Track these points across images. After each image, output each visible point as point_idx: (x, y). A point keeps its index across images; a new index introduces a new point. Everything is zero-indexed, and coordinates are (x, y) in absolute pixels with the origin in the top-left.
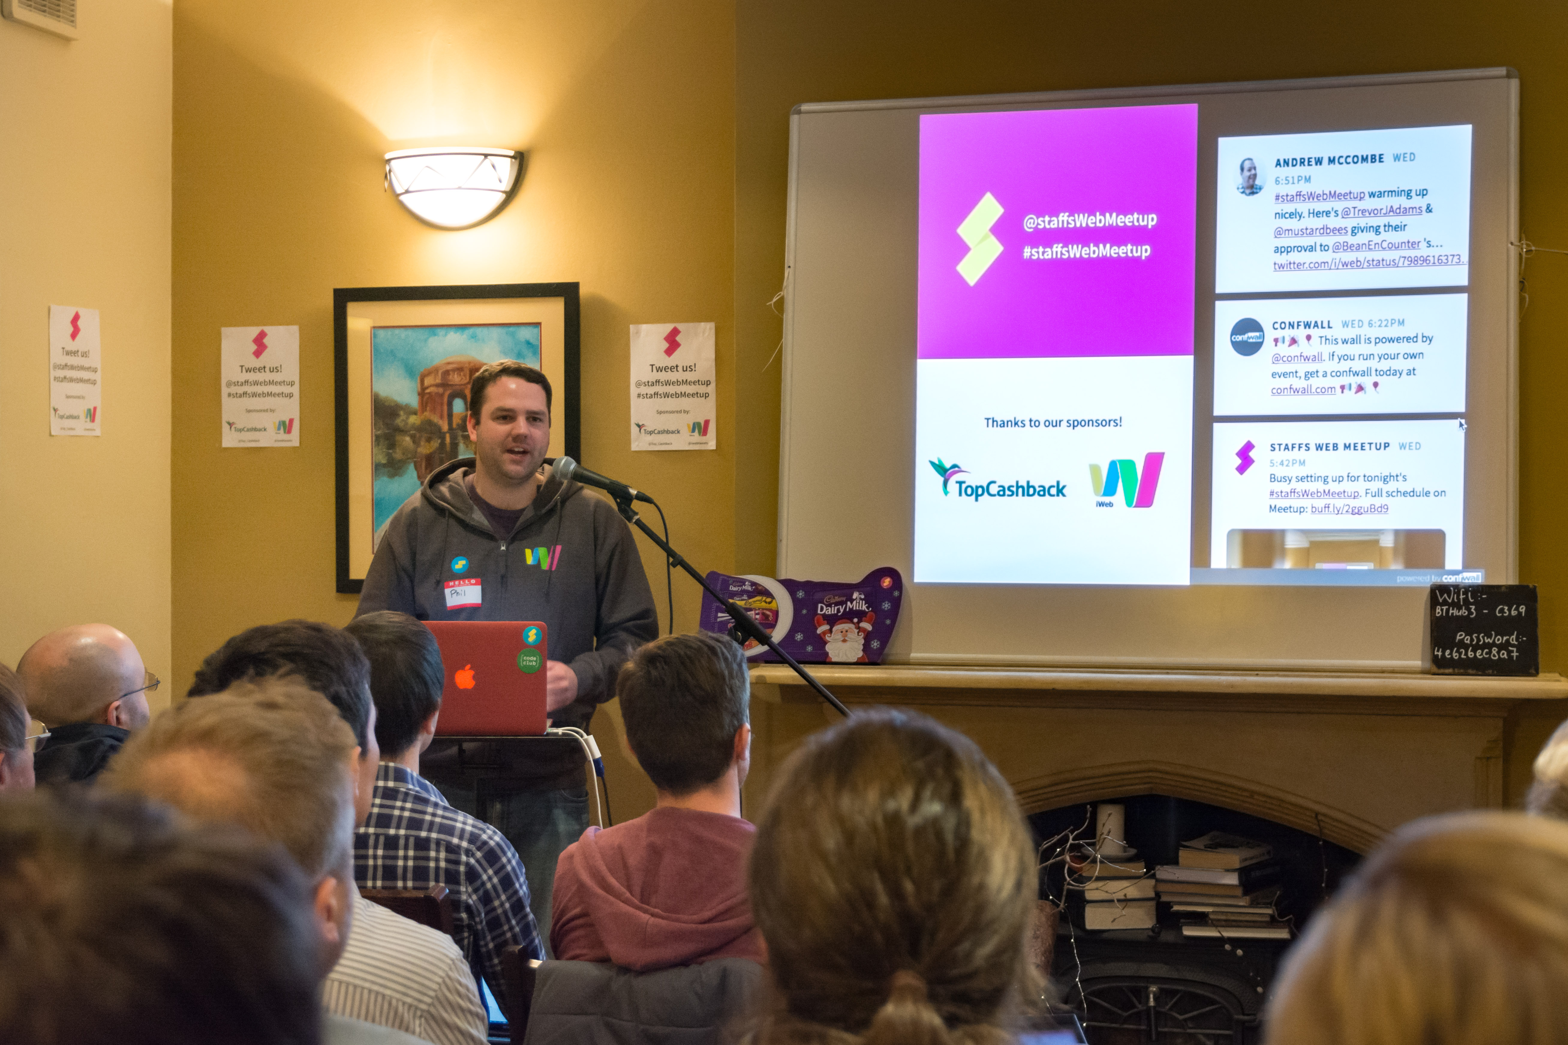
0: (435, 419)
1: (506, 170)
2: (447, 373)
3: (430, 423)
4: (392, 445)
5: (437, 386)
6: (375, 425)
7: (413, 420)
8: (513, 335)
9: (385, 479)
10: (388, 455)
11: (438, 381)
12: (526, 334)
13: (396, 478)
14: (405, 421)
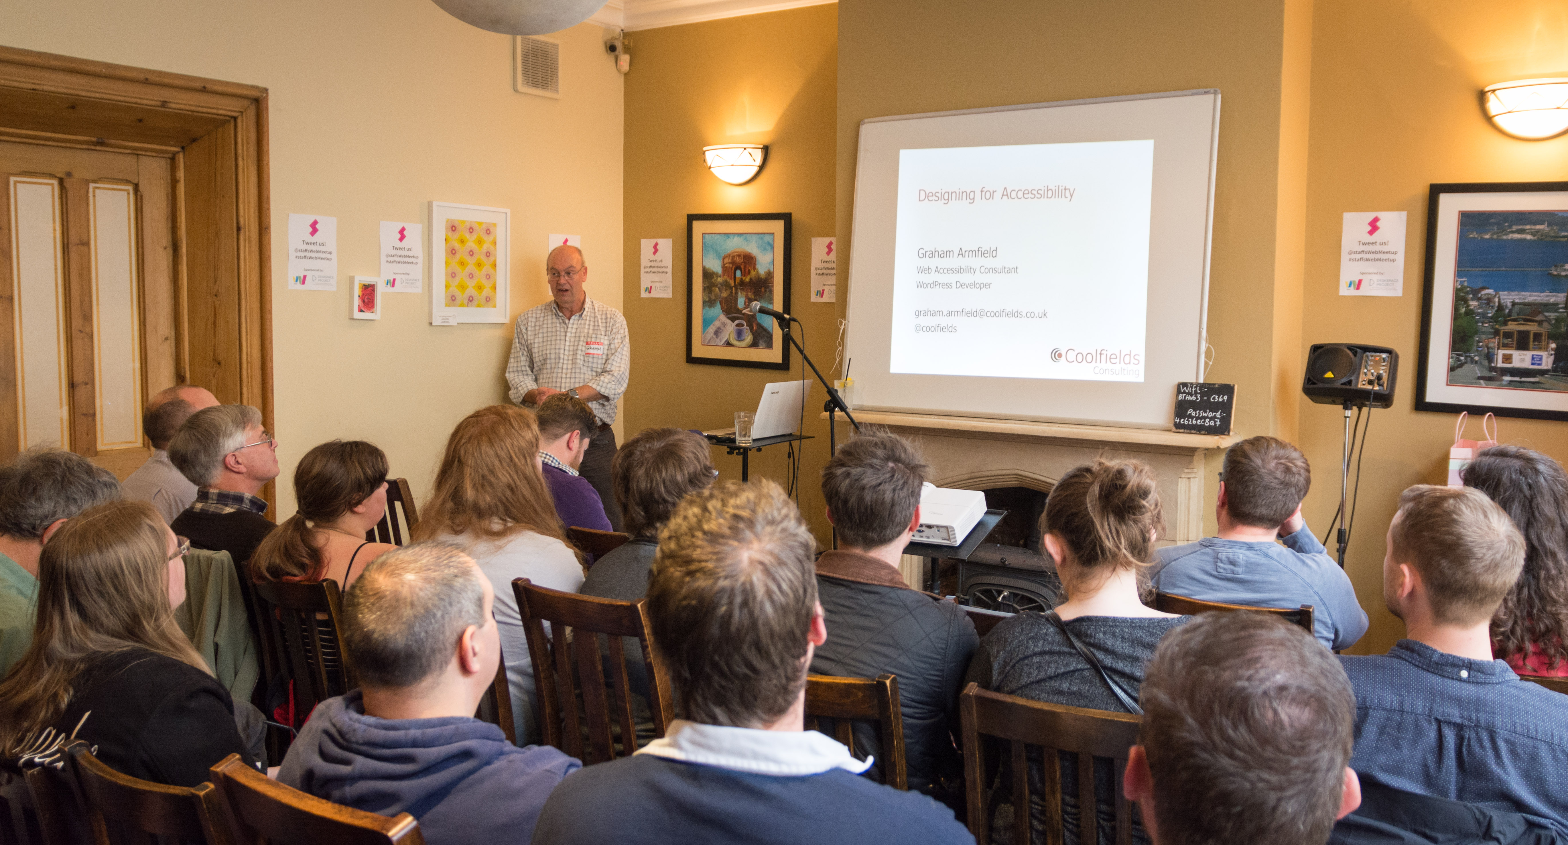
0: (728, 280)
1: (758, 156)
2: (733, 257)
3: (726, 281)
4: (710, 292)
5: (730, 263)
6: (704, 282)
7: (720, 280)
8: (762, 239)
9: (707, 308)
10: (709, 297)
11: (730, 261)
12: (768, 238)
13: (712, 309)
14: (716, 280)
